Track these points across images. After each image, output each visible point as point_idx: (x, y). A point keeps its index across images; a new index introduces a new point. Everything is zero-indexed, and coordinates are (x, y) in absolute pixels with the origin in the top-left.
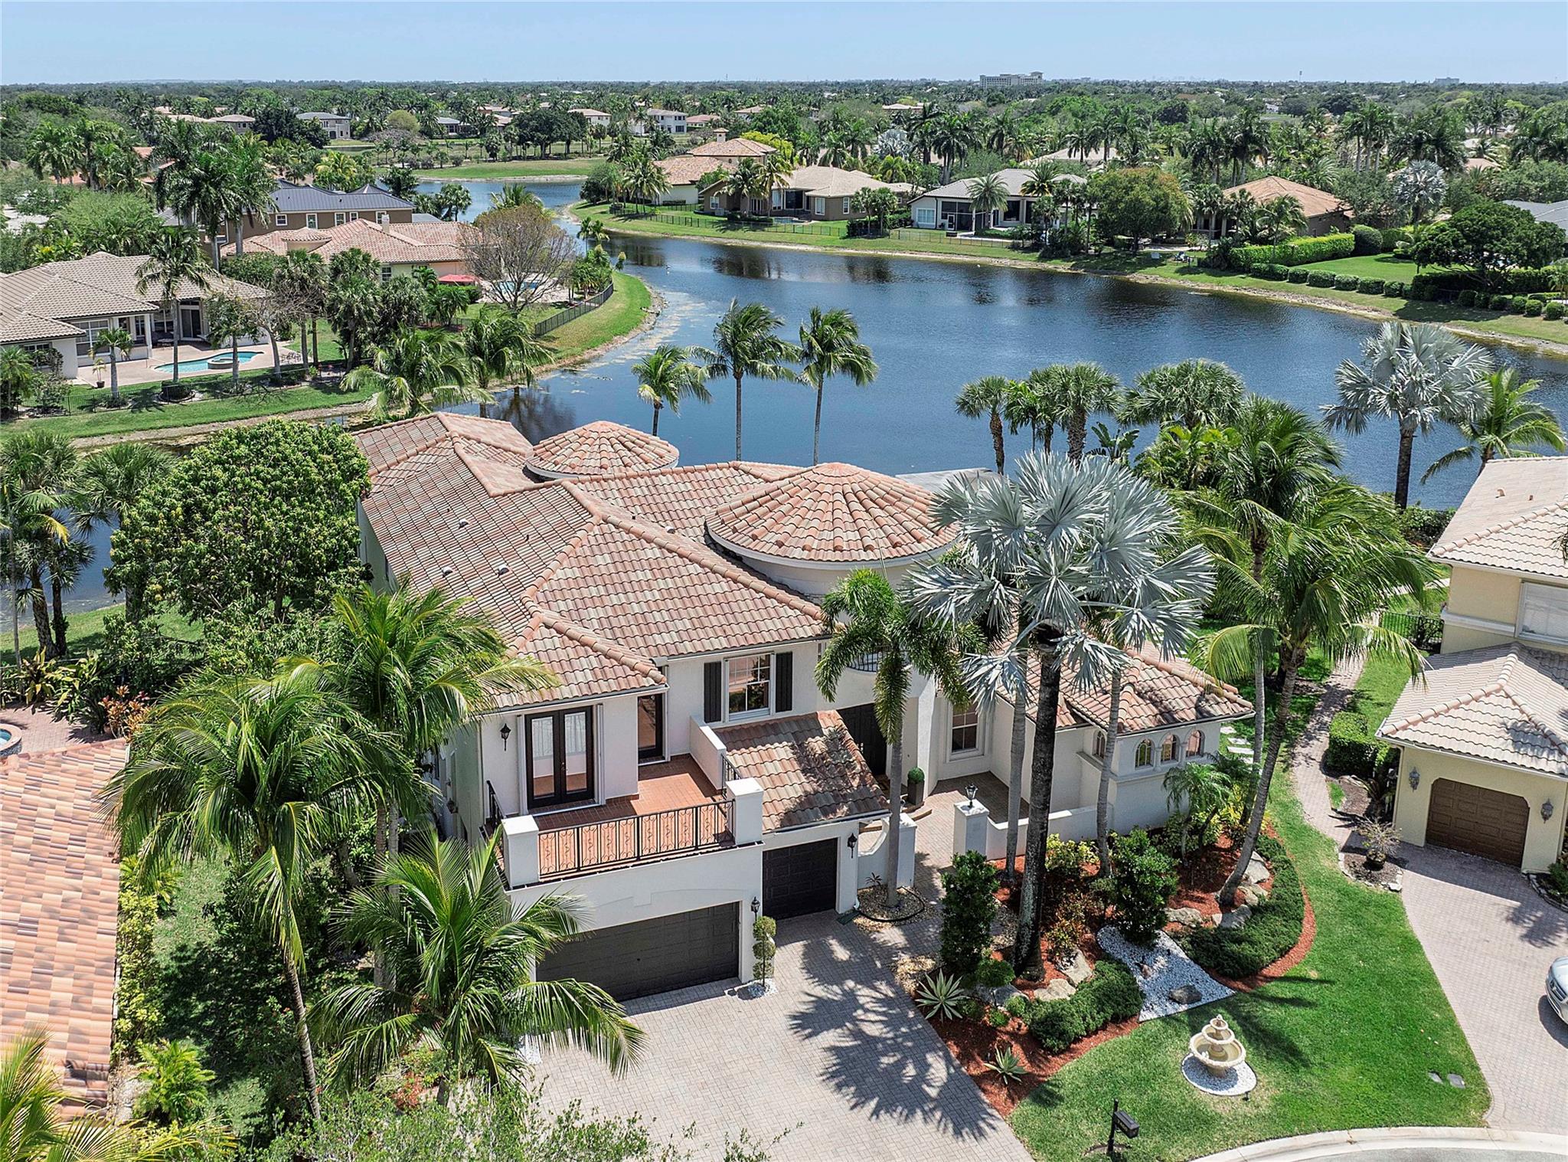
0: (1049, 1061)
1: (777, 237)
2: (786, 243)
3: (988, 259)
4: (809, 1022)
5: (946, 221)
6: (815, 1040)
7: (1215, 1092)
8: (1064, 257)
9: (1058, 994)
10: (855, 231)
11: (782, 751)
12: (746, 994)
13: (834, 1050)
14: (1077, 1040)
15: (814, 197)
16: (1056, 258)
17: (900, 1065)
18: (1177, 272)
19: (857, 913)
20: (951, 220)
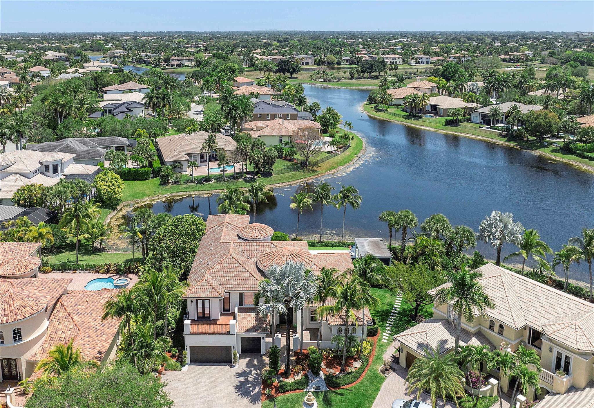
0: (279, 394)
1: (422, 123)
2: (424, 126)
3: (489, 139)
4: (239, 375)
5: (482, 121)
6: (238, 378)
8: (515, 141)
9: (290, 380)
10: (448, 123)
11: (253, 315)
12: (231, 367)
13: (240, 381)
14: (287, 391)
15: (439, 108)
16: (512, 141)
17: (250, 387)
18: (551, 151)
19: (264, 355)
20: (484, 121)
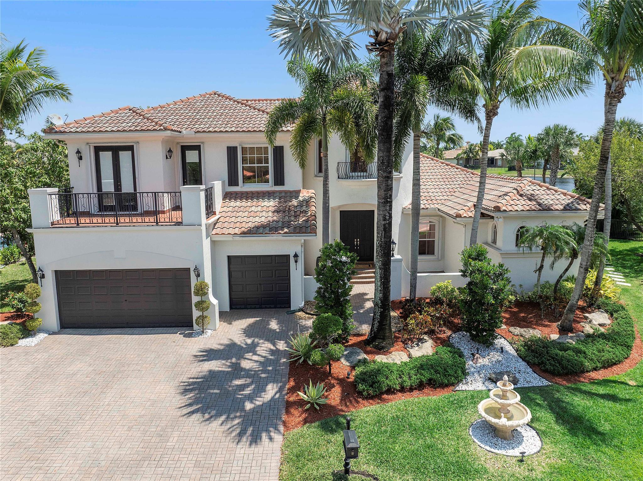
0: (358, 402)
7: (492, 450)
9: (393, 360)
12: (189, 335)
19: (301, 310)
